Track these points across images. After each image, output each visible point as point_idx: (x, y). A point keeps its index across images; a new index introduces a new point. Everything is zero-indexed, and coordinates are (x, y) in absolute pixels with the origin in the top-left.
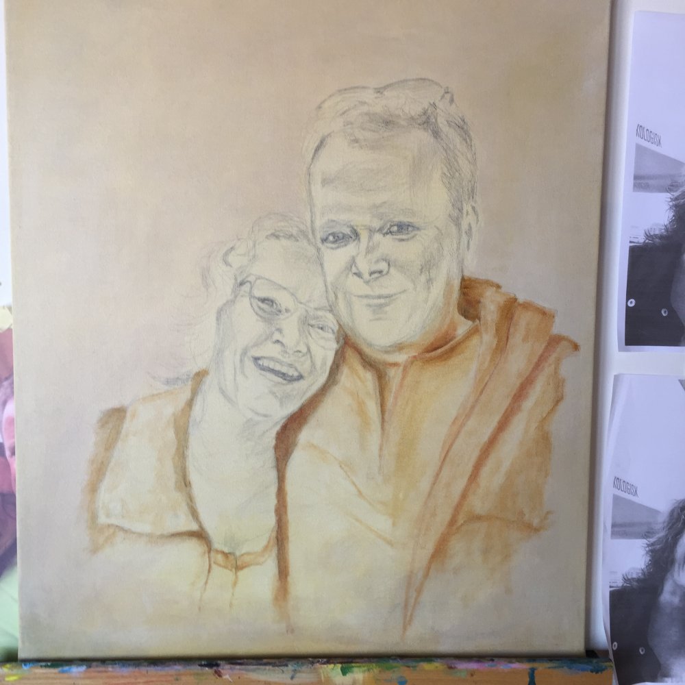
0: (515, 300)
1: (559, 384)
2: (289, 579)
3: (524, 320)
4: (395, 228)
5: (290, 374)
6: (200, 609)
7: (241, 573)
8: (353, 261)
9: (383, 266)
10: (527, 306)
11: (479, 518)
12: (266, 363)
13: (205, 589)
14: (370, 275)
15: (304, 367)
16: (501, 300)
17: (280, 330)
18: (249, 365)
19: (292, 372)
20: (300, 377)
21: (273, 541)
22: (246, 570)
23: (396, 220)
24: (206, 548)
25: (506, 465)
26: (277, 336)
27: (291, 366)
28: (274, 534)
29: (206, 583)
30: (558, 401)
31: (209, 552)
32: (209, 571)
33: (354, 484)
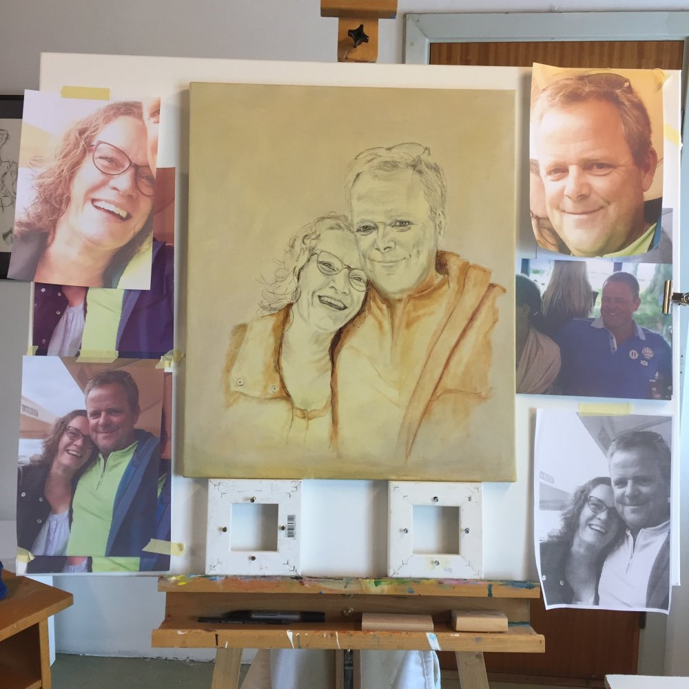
0: (468, 263)
1: (495, 312)
2: (339, 426)
3: (473, 274)
4: (398, 224)
5: (339, 306)
6: (287, 442)
7: (310, 421)
8: (375, 242)
9: (392, 244)
10: (475, 267)
11: (450, 391)
12: (326, 299)
13: (290, 431)
14: (385, 249)
15: (347, 302)
16: (459, 263)
17: (334, 281)
18: (316, 300)
19: (341, 305)
20: (345, 308)
21: (329, 403)
22: (314, 420)
23: (399, 219)
24: (290, 407)
25: (465, 360)
26: (332, 284)
27: (340, 301)
28: (330, 399)
29: (291, 427)
30: (495, 322)
31: (293, 408)
32: (292, 420)
33: (376, 370)
